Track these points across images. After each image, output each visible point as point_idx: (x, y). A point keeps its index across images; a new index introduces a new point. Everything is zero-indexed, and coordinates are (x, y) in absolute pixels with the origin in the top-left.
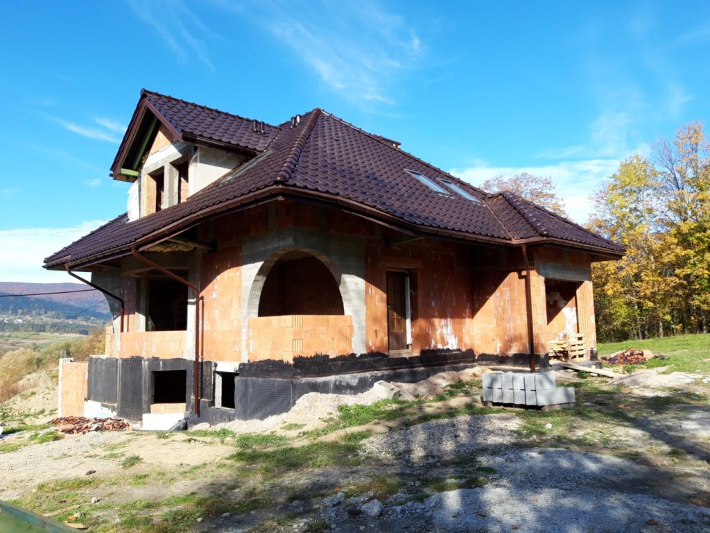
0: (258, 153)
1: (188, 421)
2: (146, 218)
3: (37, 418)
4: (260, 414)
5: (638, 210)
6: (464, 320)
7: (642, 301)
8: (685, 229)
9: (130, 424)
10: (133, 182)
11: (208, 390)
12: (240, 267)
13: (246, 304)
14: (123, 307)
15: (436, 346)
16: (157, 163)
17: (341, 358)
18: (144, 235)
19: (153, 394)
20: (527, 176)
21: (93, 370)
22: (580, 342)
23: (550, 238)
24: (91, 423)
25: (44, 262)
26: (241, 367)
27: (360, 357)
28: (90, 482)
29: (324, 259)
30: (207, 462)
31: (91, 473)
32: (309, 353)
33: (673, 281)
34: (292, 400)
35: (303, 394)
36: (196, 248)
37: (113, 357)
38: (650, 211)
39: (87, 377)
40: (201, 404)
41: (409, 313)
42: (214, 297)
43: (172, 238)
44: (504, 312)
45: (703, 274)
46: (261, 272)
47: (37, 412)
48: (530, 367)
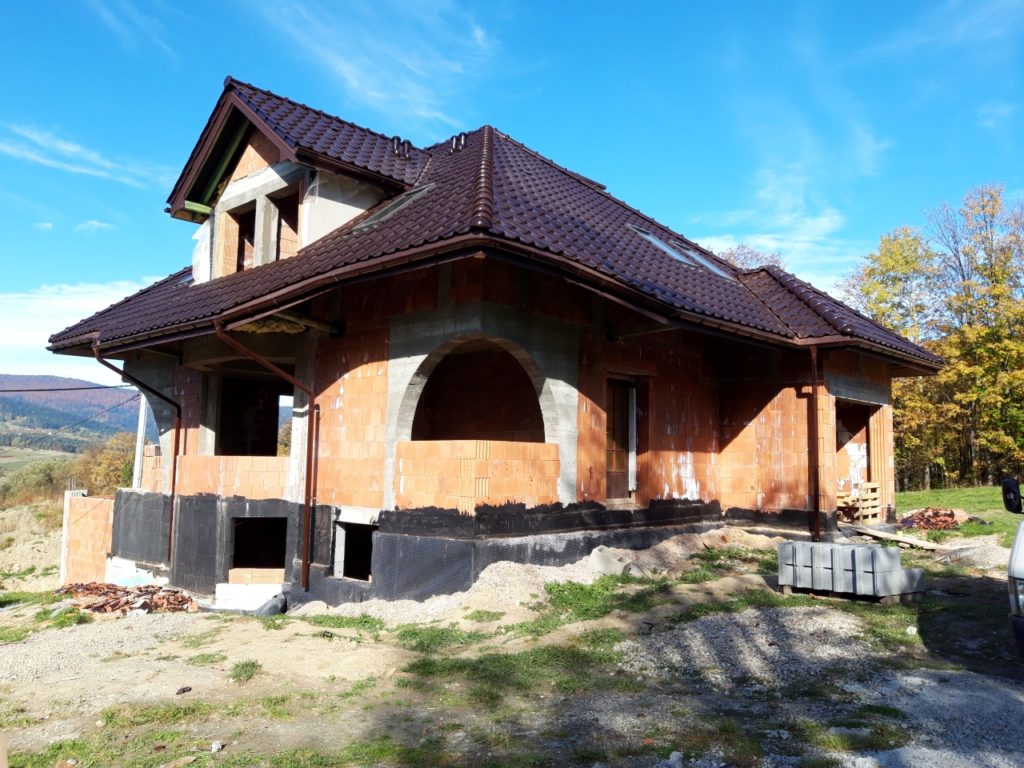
0: (407, 187)
1: (289, 597)
2: (221, 280)
3: (23, 579)
4: (417, 592)
5: (903, 307)
6: (708, 454)
7: (902, 435)
8: (971, 335)
9: (194, 599)
10: (202, 223)
11: (322, 550)
12: (385, 362)
13: (394, 420)
14: (179, 416)
15: (670, 495)
16: (244, 195)
17: (542, 509)
18: (237, 305)
19: (233, 553)
20: (746, 251)
21: (122, 511)
22: (874, 495)
23: (855, 339)
24: (132, 595)
25: (50, 341)
26: (383, 517)
27: (567, 508)
28: (193, 711)
29: (520, 355)
30: (376, 676)
31: (184, 690)
32: (498, 500)
33: (954, 410)
34: (473, 573)
35: (488, 563)
36: (308, 328)
37: (158, 491)
38: (920, 308)
39: (111, 521)
40: (312, 571)
41: (633, 442)
42: (338, 406)
43: (282, 312)
44: (770, 448)
45: (996, 402)
46: (421, 371)
47: (23, 570)
48: (811, 530)
